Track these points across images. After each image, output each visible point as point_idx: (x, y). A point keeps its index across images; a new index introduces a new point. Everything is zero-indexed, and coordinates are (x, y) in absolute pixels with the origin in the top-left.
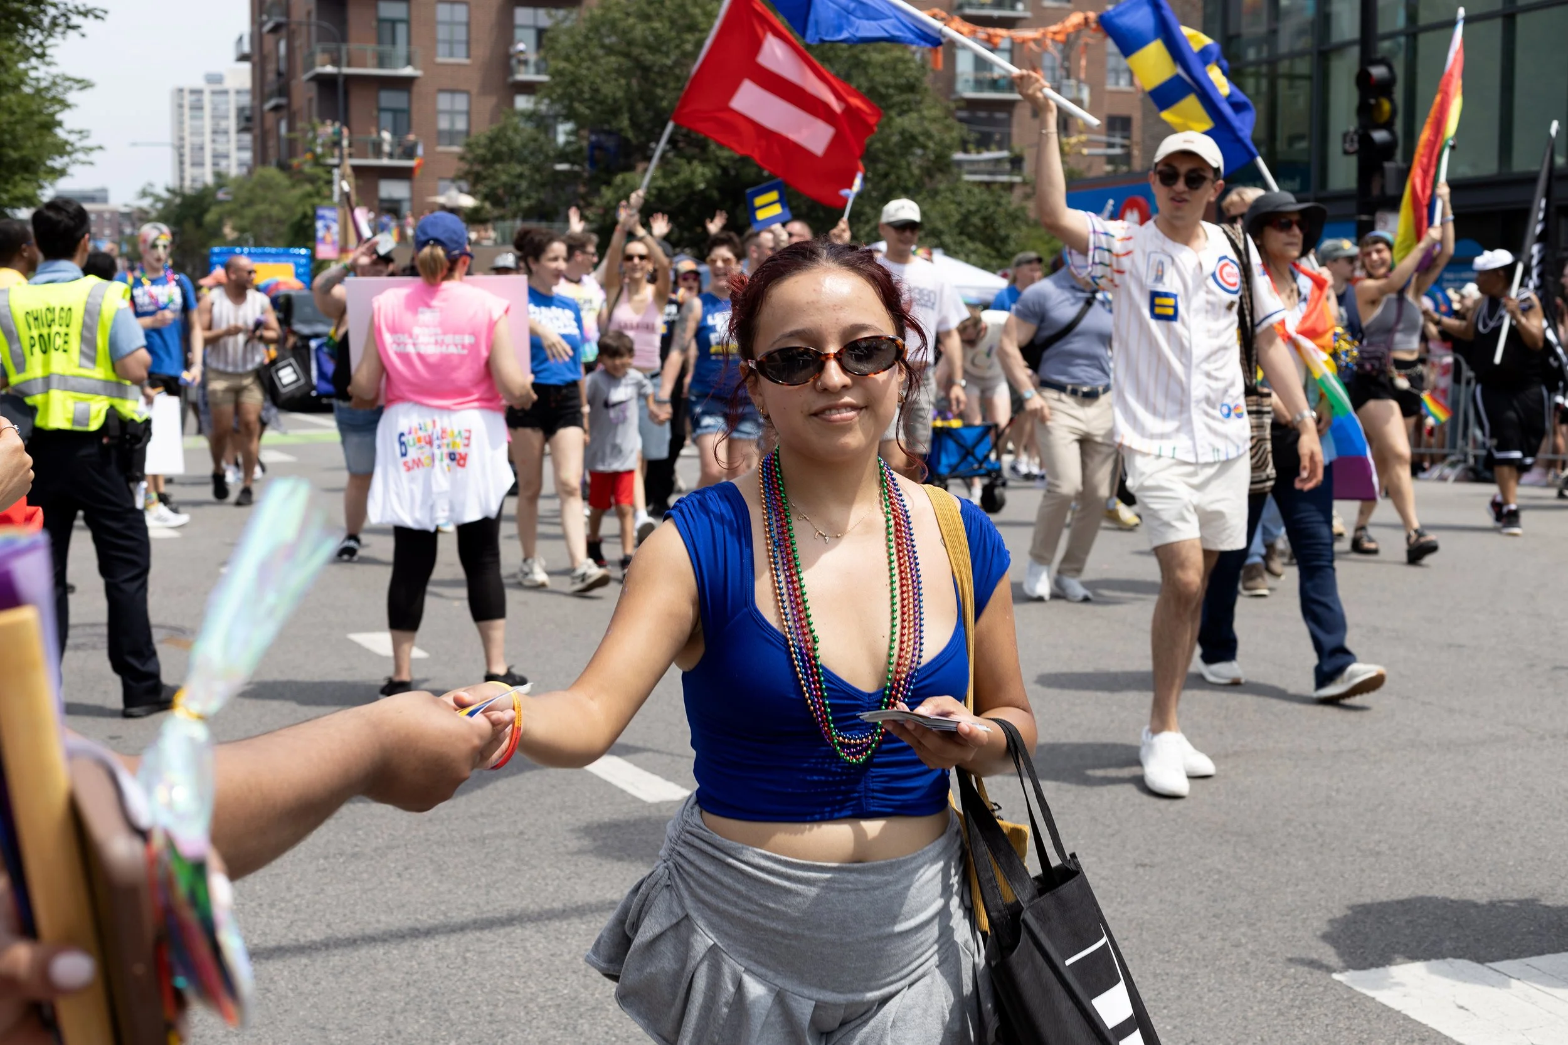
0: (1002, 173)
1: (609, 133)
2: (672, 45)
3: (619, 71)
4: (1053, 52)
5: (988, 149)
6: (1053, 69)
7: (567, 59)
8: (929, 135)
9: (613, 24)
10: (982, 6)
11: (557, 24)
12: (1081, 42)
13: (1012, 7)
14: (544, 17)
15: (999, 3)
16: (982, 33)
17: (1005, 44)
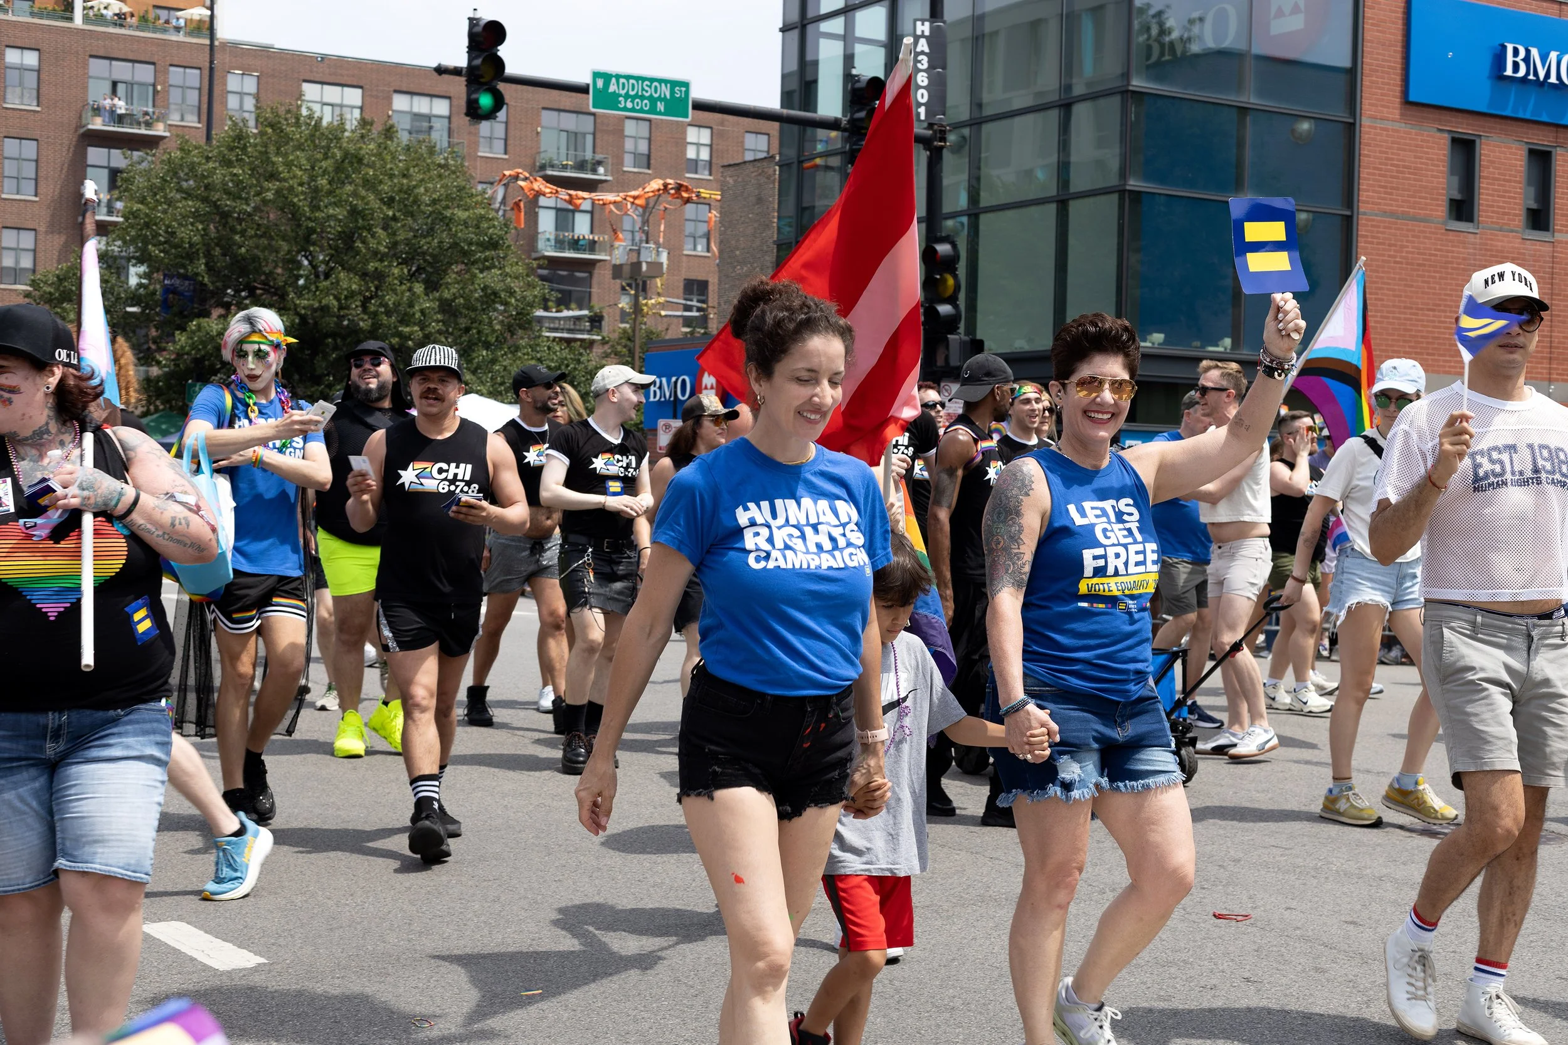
0: (581, 331)
1: (185, 277)
2: (252, 192)
3: (196, 215)
4: (633, 216)
5: (568, 309)
7: (143, 201)
8: (512, 293)
9: (192, 167)
10: (565, 167)
11: (132, 163)
12: (660, 207)
13: (594, 171)
14: (118, 158)
15: (581, 166)
16: (564, 194)
17: (587, 206)
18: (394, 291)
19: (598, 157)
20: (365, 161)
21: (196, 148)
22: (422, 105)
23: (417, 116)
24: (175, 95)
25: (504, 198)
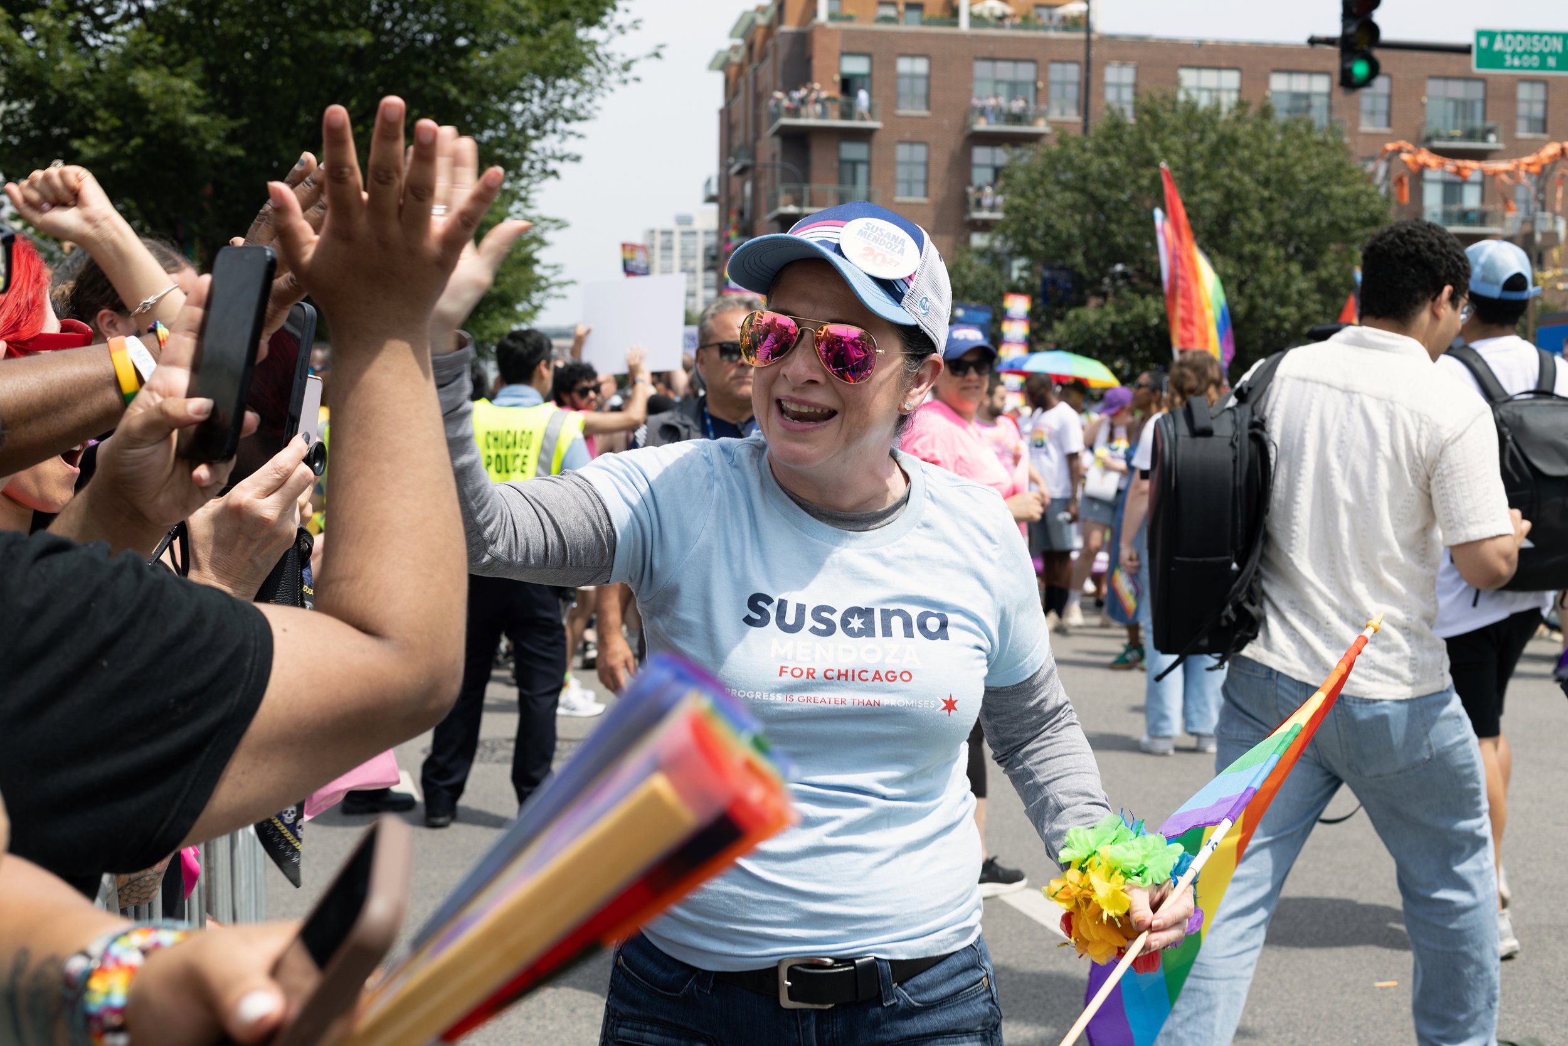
1: (1062, 268)
2: (1128, 180)
3: (1073, 207)
4: (1526, 187)
6: (1527, 202)
7: (1023, 195)
9: (1070, 161)
10: (1452, 138)
11: (1014, 159)
12: (1557, 174)
13: (1484, 139)
14: (1001, 156)
15: (1470, 135)
16: (1450, 165)
17: (1475, 176)
18: (1269, 271)
19: (1489, 124)
20: (1242, 142)
21: (1075, 139)
22: (1300, 84)
23: (1296, 96)
24: (1055, 91)
25: (1388, 171)
